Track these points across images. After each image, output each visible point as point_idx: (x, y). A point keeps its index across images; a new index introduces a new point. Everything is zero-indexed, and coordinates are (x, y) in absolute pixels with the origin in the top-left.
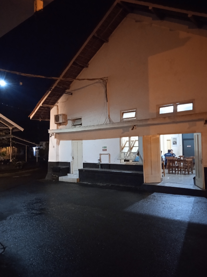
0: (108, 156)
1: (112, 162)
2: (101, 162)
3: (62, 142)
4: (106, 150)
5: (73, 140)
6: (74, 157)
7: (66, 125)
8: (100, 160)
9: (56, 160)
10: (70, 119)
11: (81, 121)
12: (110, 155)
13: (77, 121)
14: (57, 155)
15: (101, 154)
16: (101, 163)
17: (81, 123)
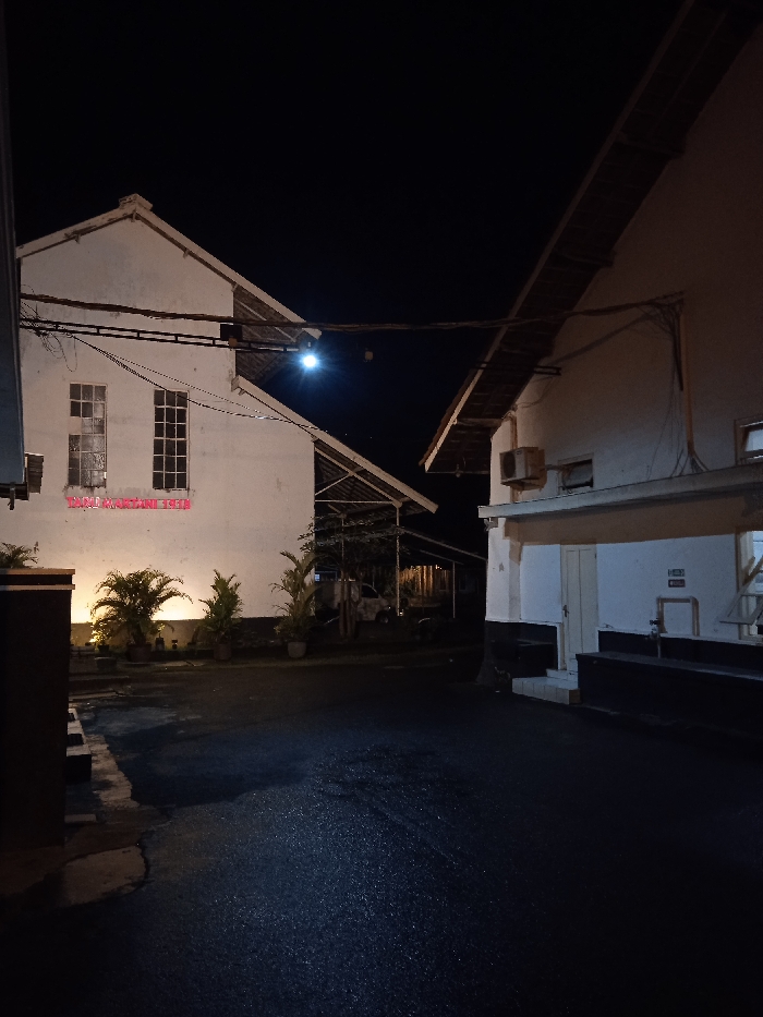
0: (688, 606)
1: (707, 634)
2: (662, 630)
3: (529, 550)
4: (681, 584)
5: (563, 542)
6: (569, 609)
7: (541, 487)
8: (659, 622)
9: (510, 615)
10: (556, 464)
11: (591, 470)
12: (695, 603)
13: (576, 473)
14: (514, 600)
15: (661, 601)
16: (662, 635)
17: (588, 480)
